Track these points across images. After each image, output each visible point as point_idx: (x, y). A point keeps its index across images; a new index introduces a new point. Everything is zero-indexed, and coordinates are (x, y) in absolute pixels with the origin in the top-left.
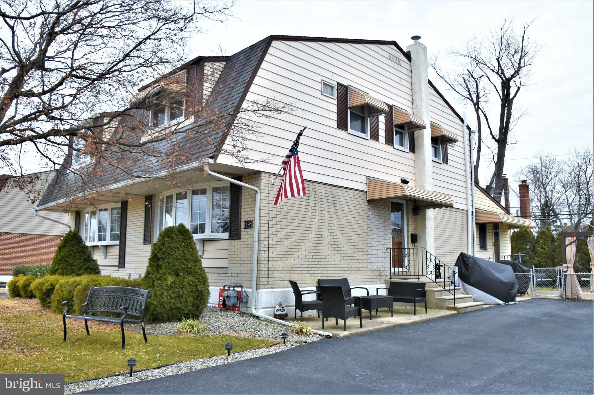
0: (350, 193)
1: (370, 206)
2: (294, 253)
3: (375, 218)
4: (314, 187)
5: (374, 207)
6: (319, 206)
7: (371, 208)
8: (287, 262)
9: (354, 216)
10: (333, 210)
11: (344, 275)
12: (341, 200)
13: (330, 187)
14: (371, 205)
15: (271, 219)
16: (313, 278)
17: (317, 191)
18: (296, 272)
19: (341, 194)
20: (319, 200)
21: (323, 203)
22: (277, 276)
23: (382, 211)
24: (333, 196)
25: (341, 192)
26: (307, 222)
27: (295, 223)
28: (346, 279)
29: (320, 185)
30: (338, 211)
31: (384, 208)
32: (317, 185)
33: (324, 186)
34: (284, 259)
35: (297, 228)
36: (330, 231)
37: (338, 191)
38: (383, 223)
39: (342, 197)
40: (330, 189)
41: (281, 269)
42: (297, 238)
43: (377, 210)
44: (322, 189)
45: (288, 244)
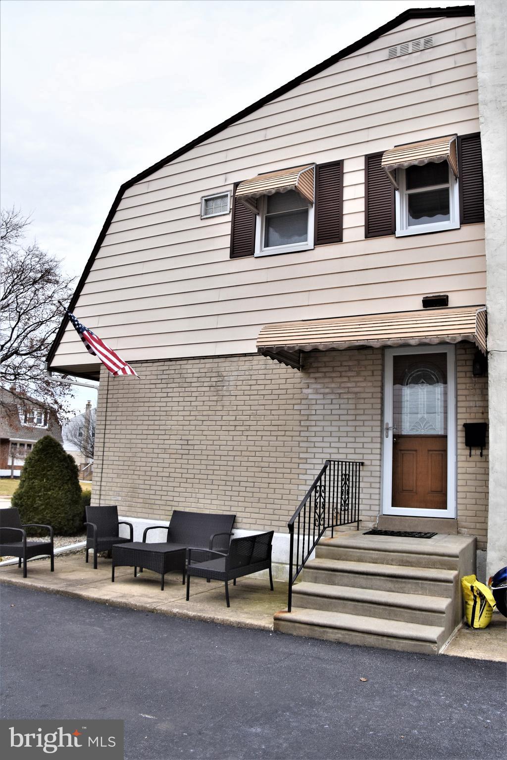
0: (255, 362)
1: (309, 377)
2: (138, 468)
3: (324, 399)
4: (179, 367)
5: (325, 377)
6: (186, 394)
7: (313, 381)
8: (128, 481)
9: (261, 402)
10: (215, 398)
11: (233, 509)
12: (232, 378)
13: (211, 360)
14: (312, 375)
15: (108, 423)
16: (169, 508)
17: (184, 371)
18: (141, 496)
19: (233, 368)
20: (186, 385)
21: (195, 389)
22: (112, 499)
23: (349, 381)
24: (214, 375)
25: (235, 364)
26: (163, 422)
27: (142, 425)
28: (235, 516)
29: (190, 362)
30: (224, 398)
31: (358, 375)
32: (185, 362)
33: (197, 361)
34: (123, 476)
35: (145, 432)
36: (205, 433)
37: (227, 364)
38: (353, 406)
39: (235, 373)
40: (209, 364)
41: (118, 489)
42: (145, 446)
43: (333, 382)
44: (192, 368)
45: (130, 455)
